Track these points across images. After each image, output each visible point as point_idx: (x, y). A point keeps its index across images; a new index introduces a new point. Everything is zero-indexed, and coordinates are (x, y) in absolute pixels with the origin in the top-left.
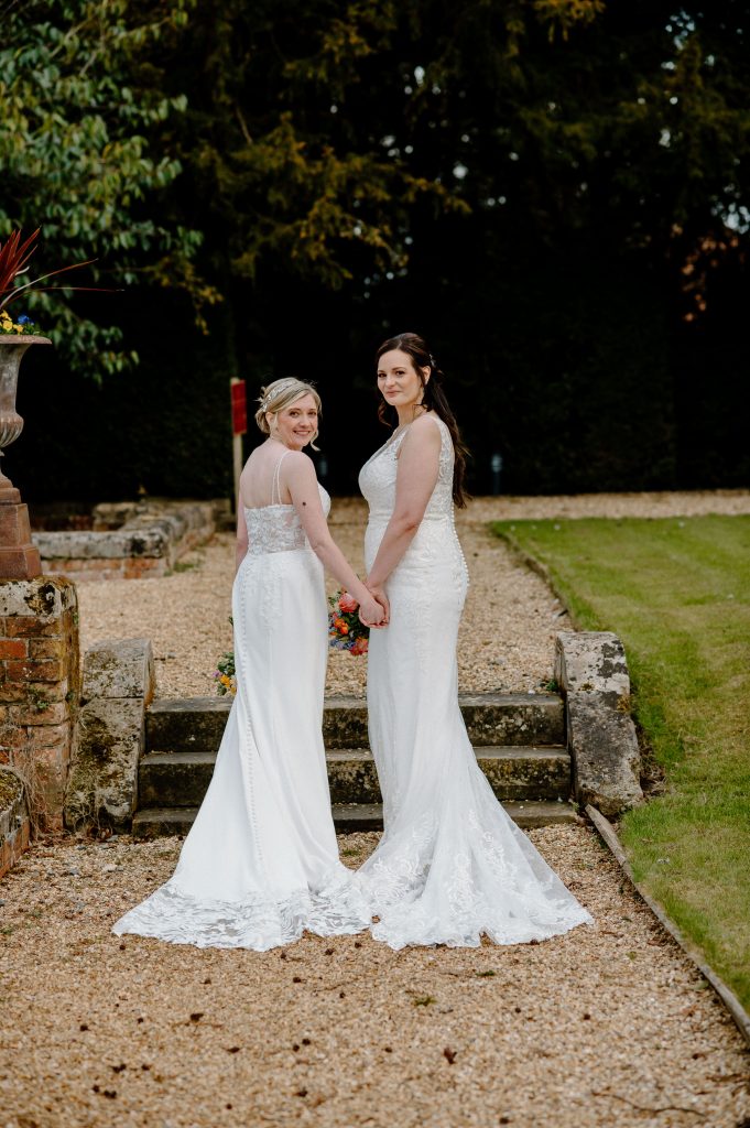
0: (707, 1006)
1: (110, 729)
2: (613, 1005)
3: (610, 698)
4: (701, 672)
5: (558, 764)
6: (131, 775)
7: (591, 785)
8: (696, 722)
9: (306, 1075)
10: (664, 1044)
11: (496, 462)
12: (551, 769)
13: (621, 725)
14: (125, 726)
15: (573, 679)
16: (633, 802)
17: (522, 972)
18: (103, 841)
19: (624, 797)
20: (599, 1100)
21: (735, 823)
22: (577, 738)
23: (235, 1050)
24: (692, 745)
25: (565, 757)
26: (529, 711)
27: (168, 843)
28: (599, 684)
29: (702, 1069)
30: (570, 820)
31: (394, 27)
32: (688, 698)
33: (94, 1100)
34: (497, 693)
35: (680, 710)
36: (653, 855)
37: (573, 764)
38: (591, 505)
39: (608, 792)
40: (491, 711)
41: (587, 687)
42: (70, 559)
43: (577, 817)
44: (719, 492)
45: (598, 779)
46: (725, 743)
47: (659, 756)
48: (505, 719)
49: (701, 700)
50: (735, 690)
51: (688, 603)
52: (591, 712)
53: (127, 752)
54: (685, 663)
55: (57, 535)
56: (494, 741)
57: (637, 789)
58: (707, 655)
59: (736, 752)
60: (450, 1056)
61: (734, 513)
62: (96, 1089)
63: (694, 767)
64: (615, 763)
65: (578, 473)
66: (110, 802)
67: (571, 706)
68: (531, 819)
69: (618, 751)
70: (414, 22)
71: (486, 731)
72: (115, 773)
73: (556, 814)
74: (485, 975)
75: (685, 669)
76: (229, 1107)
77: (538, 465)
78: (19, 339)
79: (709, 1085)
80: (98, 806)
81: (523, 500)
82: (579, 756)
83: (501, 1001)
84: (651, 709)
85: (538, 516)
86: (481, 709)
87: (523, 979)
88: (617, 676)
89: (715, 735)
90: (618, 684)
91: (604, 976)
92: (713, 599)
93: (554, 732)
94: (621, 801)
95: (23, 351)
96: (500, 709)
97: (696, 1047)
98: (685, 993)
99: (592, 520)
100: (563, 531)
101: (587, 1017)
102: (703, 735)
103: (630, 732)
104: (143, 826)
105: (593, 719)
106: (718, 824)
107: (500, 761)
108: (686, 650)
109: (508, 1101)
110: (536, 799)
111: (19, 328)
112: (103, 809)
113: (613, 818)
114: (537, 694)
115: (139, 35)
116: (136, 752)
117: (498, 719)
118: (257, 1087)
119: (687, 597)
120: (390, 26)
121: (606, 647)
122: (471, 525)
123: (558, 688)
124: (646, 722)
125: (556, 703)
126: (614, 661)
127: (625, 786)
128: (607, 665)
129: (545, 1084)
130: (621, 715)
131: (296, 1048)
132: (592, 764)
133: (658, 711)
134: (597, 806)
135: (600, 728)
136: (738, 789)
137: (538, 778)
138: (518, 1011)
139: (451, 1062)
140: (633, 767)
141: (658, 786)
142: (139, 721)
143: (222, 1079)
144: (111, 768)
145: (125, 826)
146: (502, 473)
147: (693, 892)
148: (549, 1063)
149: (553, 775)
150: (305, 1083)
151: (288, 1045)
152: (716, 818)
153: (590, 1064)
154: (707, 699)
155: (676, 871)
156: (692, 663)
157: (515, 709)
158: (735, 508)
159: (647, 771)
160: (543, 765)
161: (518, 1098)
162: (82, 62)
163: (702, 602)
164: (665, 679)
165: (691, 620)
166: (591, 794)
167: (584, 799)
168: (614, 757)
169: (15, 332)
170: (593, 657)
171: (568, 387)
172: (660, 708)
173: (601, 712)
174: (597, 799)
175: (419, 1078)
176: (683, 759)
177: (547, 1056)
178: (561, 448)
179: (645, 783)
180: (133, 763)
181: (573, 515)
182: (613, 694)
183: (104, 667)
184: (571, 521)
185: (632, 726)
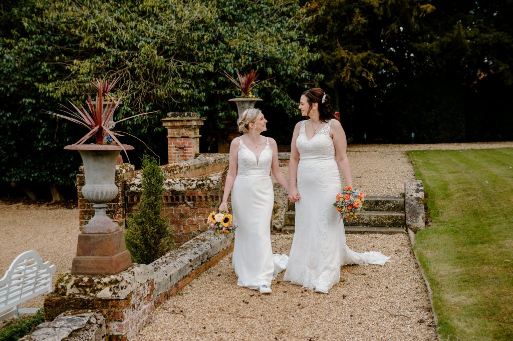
0: (422, 286)
1: (278, 204)
2: (396, 284)
3: (418, 199)
4: (448, 192)
5: (401, 217)
6: (282, 217)
7: (410, 223)
8: (443, 206)
9: (302, 300)
10: (407, 296)
11: (413, 135)
12: (399, 218)
13: (420, 206)
14: (282, 204)
15: (408, 193)
16: (422, 228)
17: (374, 274)
18: (274, 234)
19: (419, 227)
20: (381, 311)
21: (449, 235)
22: (407, 209)
23: (285, 292)
24: (441, 212)
25: (403, 215)
26: (395, 202)
27: (291, 235)
28: (415, 195)
29: (415, 304)
30: (403, 233)
31: (383, 14)
32: (442, 199)
33: (242, 304)
34: (387, 197)
35: (439, 202)
36: (422, 243)
37: (405, 217)
38: (438, 146)
39: (415, 225)
40: (384, 202)
41: (411, 195)
42: (286, 160)
43: (405, 232)
44: (478, 143)
45: (412, 221)
46: (451, 212)
47: (431, 215)
48: (387, 204)
49: (446, 200)
50: (456, 197)
51: (450, 173)
52: (412, 203)
53: (282, 211)
54: (444, 189)
55: (283, 153)
56: (384, 210)
57: (424, 224)
58: (451, 187)
59: (454, 215)
60: (344, 297)
61: (479, 148)
62: (243, 301)
63: (441, 219)
64: (417, 217)
65: (436, 137)
66: (276, 224)
67: (406, 201)
68: (392, 232)
69: (418, 214)
70: (389, 13)
71: (382, 207)
72: (278, 216)
73: (399, 231)
74: (363, 274)
75: (443, 191)
76: (277, 308)
77: (425, 135)
78: (253, 99)
79: (415, 309)
80: (273, 225)
81: (419, 145)
82: (407, 215)
83: (365, 282)
84: (431, 202)
85: (422, 149)
86: (381, 201)
87: (373, 276)
88: (420, 192)
89: (449, 210)
90: (421, 195)
91: (397, 276)
92: (458, 172)
93: (401, 208)
94: (418, 228)
95: (255, 102)
96: (386, 201)
97: (416, 298)
98: (417, 282)
99: (437, 150)
100: (426, 153)
101: (387, 288)
102: (445, 210)
103: (422, 208)
104: (284, 231)
105: (412, 205)
106: (444, 235)
107: (384, 216)
108: (445, 187)
109: (355, 310)
110: (395, 226)
111: (254, 96)
112: (274, 226)
113: (415, 232)
114: (398, 197)
115: (310, 18)
116: (284, 210)
117: (386, 204)
118: (288, 302)
119: (451, 171)
120: (382, 13)
121: (418, 185)
122: (402, 152)
123: (404, 195)
124: (429, 206)
125: (402, 200)
126: (420, 188)
127: (420, 223)
128: (418, 190)
129: (368, 306)
130: (420, 204)
131: (302, 292)
132: (410, 217)
133: (433, 203)
134: (411, 229)
135: (414, 207)
136: (452, 225)
137: (395, 221)
138: (368, 285)
139: (344, 298)
140: (423, 218)
141: (430, 223)
142: (286, 202)
143: (279, 300)
144: (277, 215)
145: (280, 230)
146: (414, 138)
147: (429, 254)
148: (371, 300)
149: (400, 220)
150: (301, 302)
151: (301, 291)
152: (444, 233)
153: (383, 301)
154: (448, 199)
155: (426, 248)
156: (446, 190)
157: (390, 201)
158: (480, 147)
159: (427, 219)
160: (397, 217)
161: (358, 309)
162: (295, 27)
163: (455, 173)
164: (437, 194)
165: (449, 177)
166: (409, 225)
167: (408, 226)
168: (417, 215)
169: (252, 97)
170: (414, 187)
171: (434, 113)
172: (434, 202)
173: (415, 202)
174: (412, 227)
175: (333, 302)
176: (438, 216)
177: (372, 298)
178: (431, 131)
179: (426, 223)
180: (283, 213)
181: (432, 149)
182: (419, 198)
183: (278, 188)
184: (431, 151)
185: (423, 207)
